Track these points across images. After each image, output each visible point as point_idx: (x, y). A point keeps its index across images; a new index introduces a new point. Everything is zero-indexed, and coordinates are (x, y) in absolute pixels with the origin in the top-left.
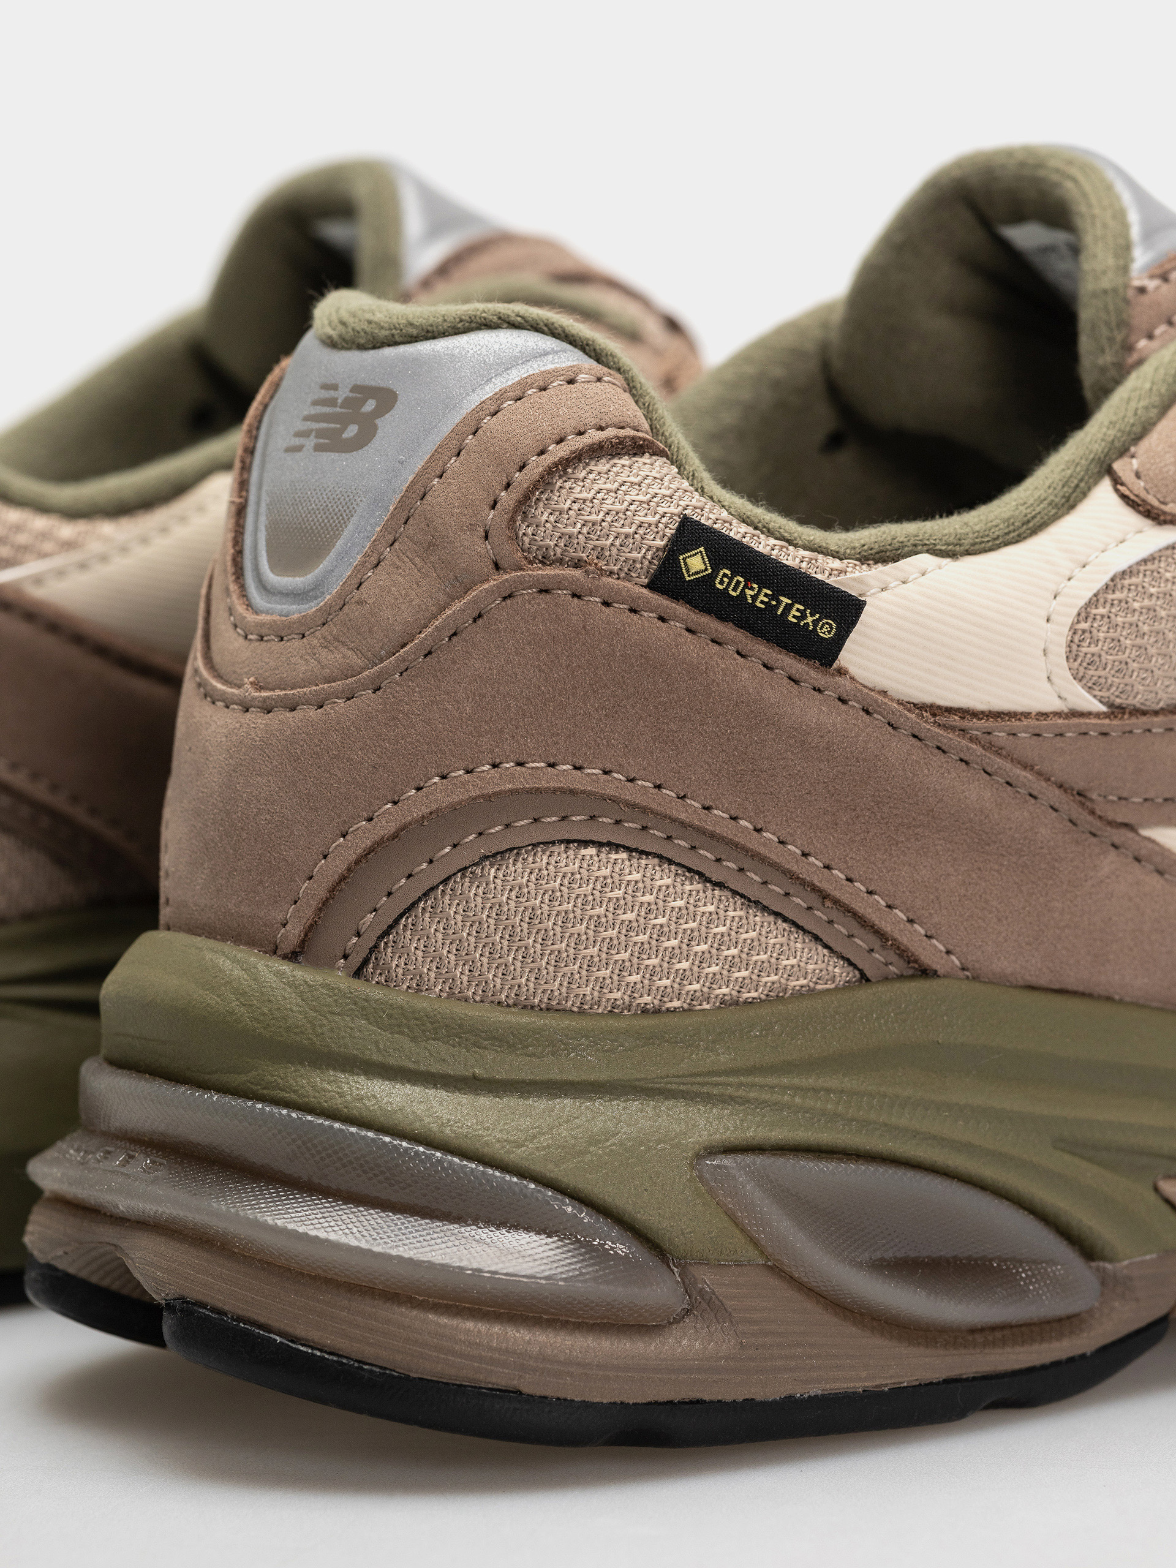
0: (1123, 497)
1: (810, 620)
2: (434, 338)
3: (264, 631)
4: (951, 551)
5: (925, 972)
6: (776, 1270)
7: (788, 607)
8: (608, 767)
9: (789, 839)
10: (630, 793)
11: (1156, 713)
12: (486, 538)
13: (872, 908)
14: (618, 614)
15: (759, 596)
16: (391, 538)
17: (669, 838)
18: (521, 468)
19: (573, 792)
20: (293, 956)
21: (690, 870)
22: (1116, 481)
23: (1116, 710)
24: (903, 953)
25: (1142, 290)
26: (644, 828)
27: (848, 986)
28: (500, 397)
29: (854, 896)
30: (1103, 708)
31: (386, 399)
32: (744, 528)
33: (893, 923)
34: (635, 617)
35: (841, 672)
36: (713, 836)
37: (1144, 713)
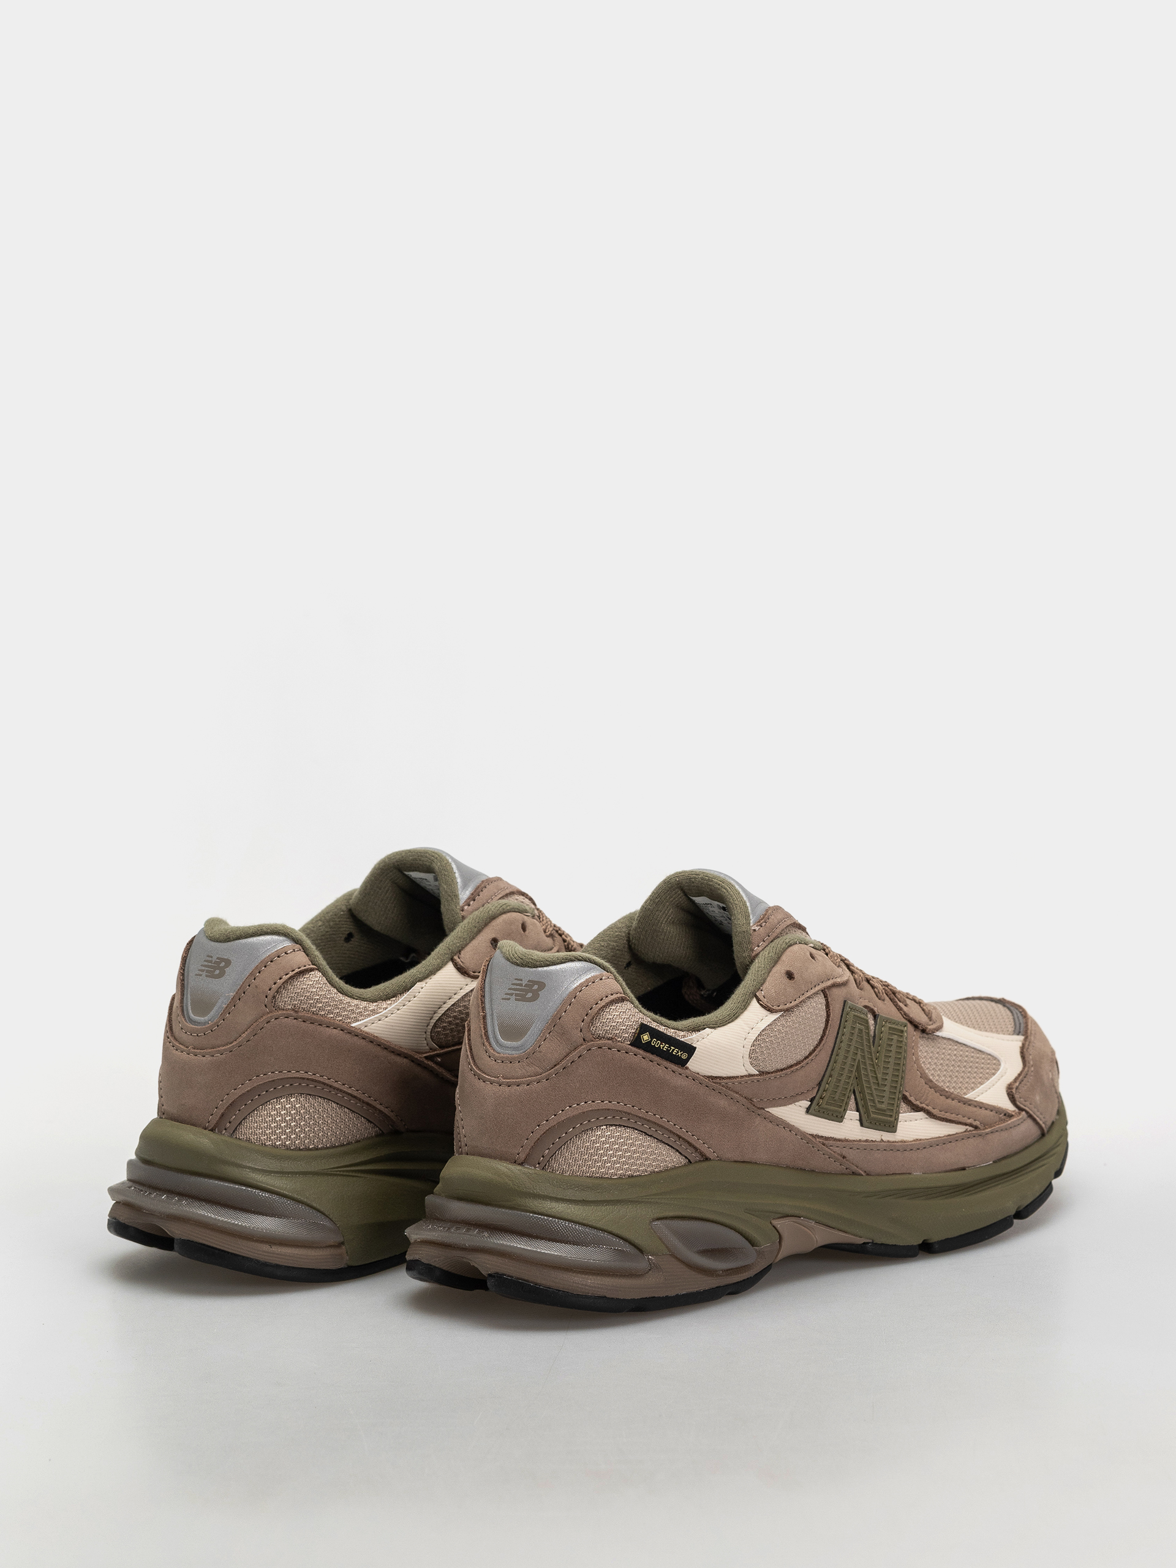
0: (761, 1005)
1: (680, 1053)
2: (555, 965)
3: (504, 1060)
4: (715, 1026)
5: (707, 1159)
6: (673, 1255)
7: (674, 1050)
8: (619, 1101)
9: (670, 1120)
10: (625, 1109)
11: (772, 1073)
12: (581, 1031)
13: (693, 1140)
14: (622, 1054)
15: (665, 1047)
16: (549, 1031)
17: (636, 1122)
18: (591, 1009)
19: (608, 1110)
20: (521, 1164)
21: (642, 1132)
22: (758, 1000)
23: (762, 1073)
24: (702, 1154)
25: (755, 930)
26: (629, 1119)
27: (685, 1165)
28: (581, 985)
29: (688, 1136)
30: (758, 1073)
31: (542, 986)
32: (655, 1024)
33: (699, 1144)
34: (628, 1055)
35: (687, 1068)
36: (648, 1121)
37: (769, 1073)
